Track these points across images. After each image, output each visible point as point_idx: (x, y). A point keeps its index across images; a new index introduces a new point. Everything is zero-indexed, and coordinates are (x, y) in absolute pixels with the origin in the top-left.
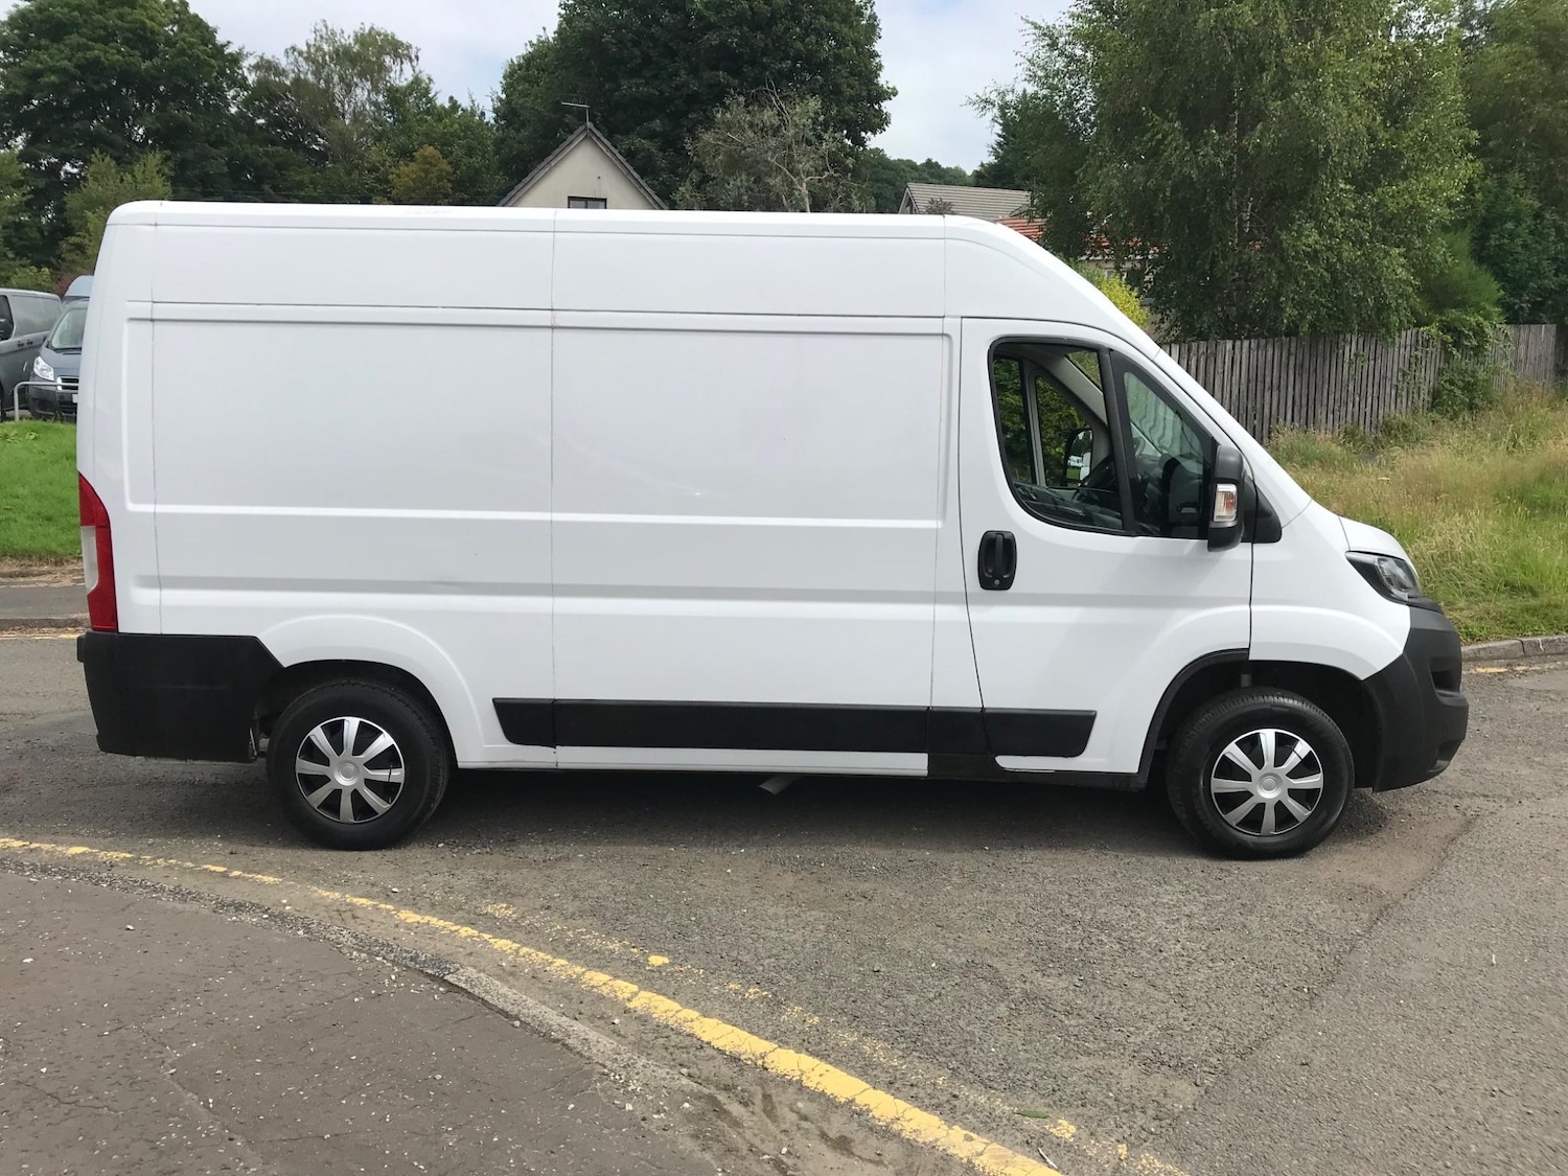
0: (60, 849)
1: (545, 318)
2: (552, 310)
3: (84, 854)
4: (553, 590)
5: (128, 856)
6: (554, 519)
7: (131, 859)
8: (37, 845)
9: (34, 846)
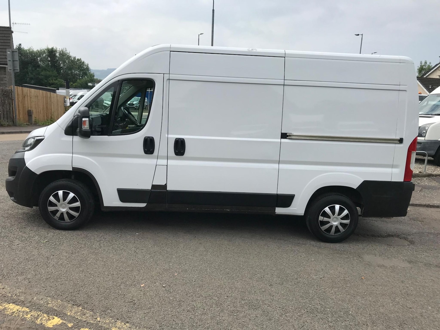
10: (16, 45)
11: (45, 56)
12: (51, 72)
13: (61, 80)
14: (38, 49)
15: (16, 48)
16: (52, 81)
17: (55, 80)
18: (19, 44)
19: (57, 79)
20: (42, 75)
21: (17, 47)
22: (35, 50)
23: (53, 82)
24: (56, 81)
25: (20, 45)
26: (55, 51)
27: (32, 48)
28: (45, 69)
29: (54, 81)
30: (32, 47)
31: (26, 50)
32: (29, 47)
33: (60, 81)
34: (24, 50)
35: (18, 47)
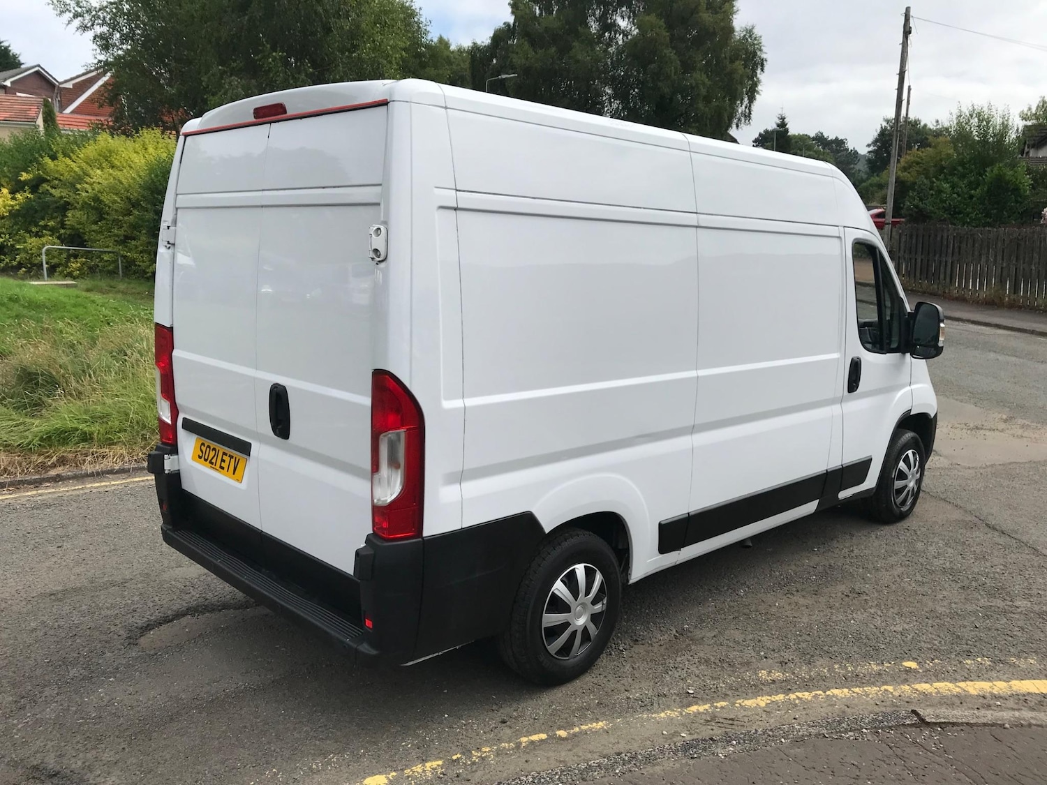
1: (692, 219)
2: (696, 213)
4: (693, 430)
6: (700, 375)
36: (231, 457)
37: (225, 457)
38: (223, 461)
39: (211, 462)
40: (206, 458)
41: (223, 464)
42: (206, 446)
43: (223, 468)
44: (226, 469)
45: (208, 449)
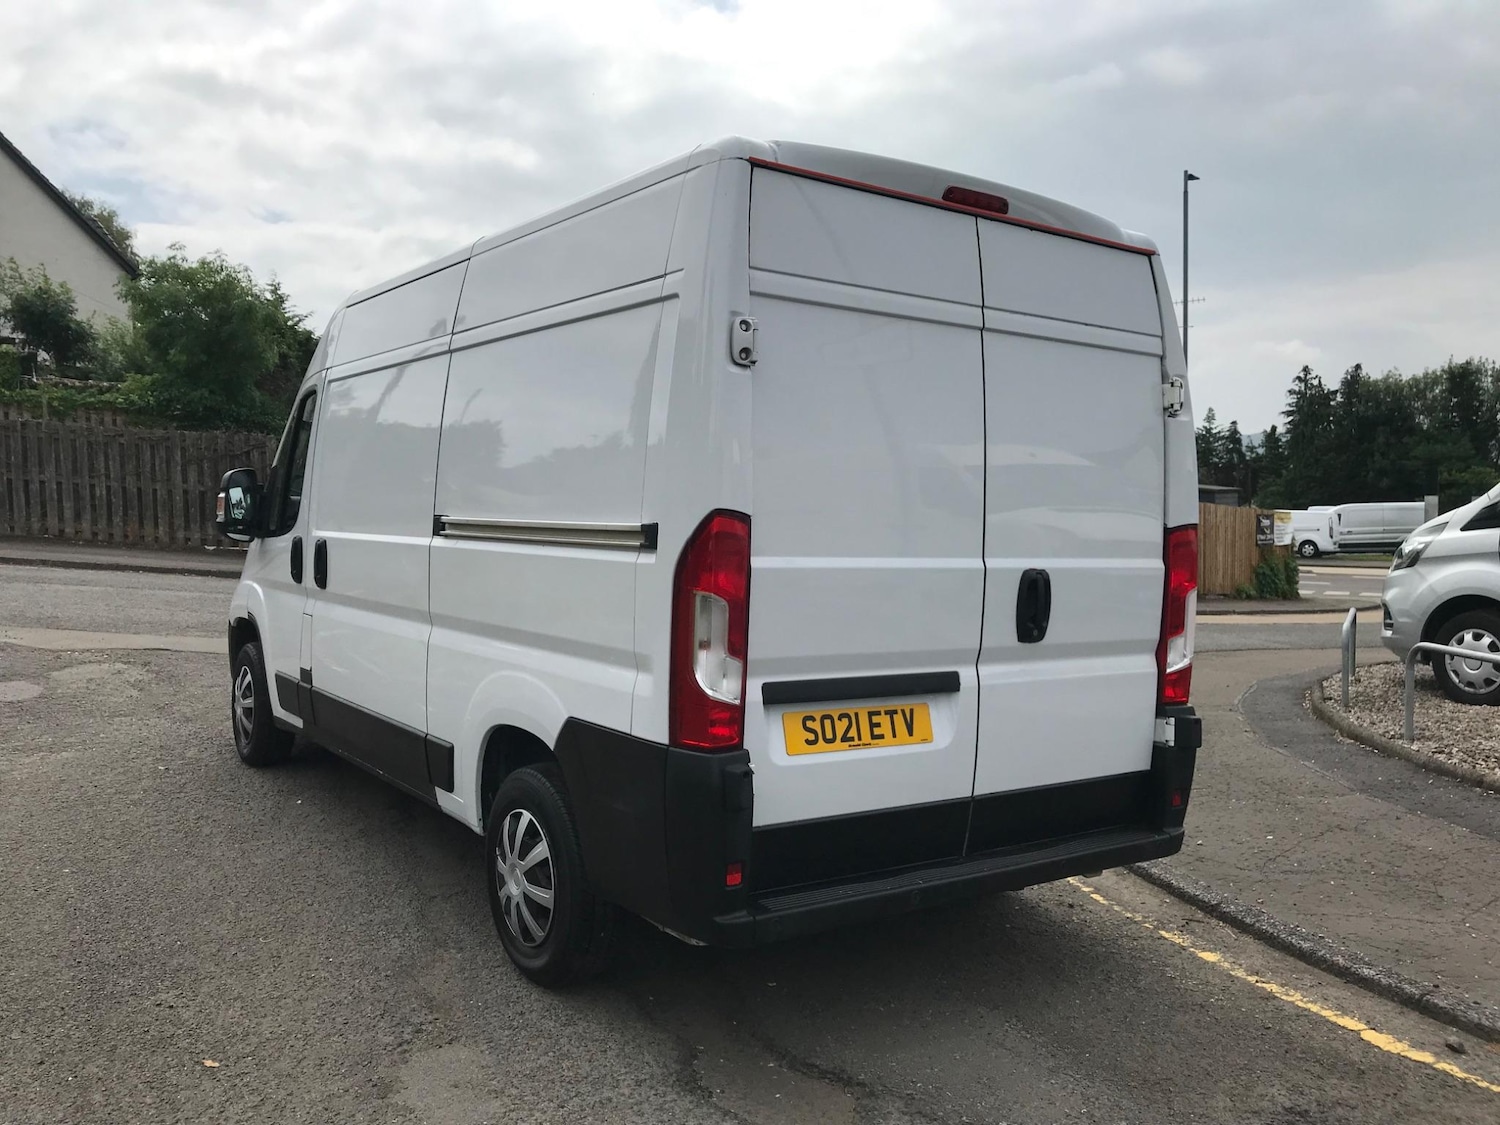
0: (1226, 965)
3: (1204, 950)
5: (1163, 933)
7: (1164, 929)
8: (1250, 978)
9: (1252, 979)
10: (1345, 371)
11: (1442, 392)
12: (1450, 444)
13: (1482, 469)
14: (1416, 373)
15: (1346, 378)
16: (1450, 475)
17: (1460, 473)
18: (1354, 365)
19: (1469, 467)
20: (1415, 457)
21: (1349, 377)
22: (1406, 376)
23: (1452, 478)
24: (1466, 476)
25: (1358, 367)
26: (1475, 372)
27: (1398, 373)
28: (1428, 437)
29: (1457, 476)
30: (1396, 369)
31: (1376, 382)
32: (1385, 373)
33: (1480, 473)
34: (1367, 383)
35: (1351, 377)
36: (891, 713)
37: (875, 719)
38: (873, 725)
39: (845, 739)
40: (829, 735)
41: (877, 731)
42: (818, 719)
43: (881, 737)
44: (888, 733)
45: (827, 723)
